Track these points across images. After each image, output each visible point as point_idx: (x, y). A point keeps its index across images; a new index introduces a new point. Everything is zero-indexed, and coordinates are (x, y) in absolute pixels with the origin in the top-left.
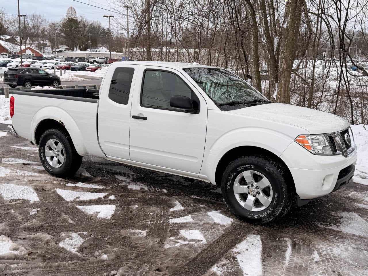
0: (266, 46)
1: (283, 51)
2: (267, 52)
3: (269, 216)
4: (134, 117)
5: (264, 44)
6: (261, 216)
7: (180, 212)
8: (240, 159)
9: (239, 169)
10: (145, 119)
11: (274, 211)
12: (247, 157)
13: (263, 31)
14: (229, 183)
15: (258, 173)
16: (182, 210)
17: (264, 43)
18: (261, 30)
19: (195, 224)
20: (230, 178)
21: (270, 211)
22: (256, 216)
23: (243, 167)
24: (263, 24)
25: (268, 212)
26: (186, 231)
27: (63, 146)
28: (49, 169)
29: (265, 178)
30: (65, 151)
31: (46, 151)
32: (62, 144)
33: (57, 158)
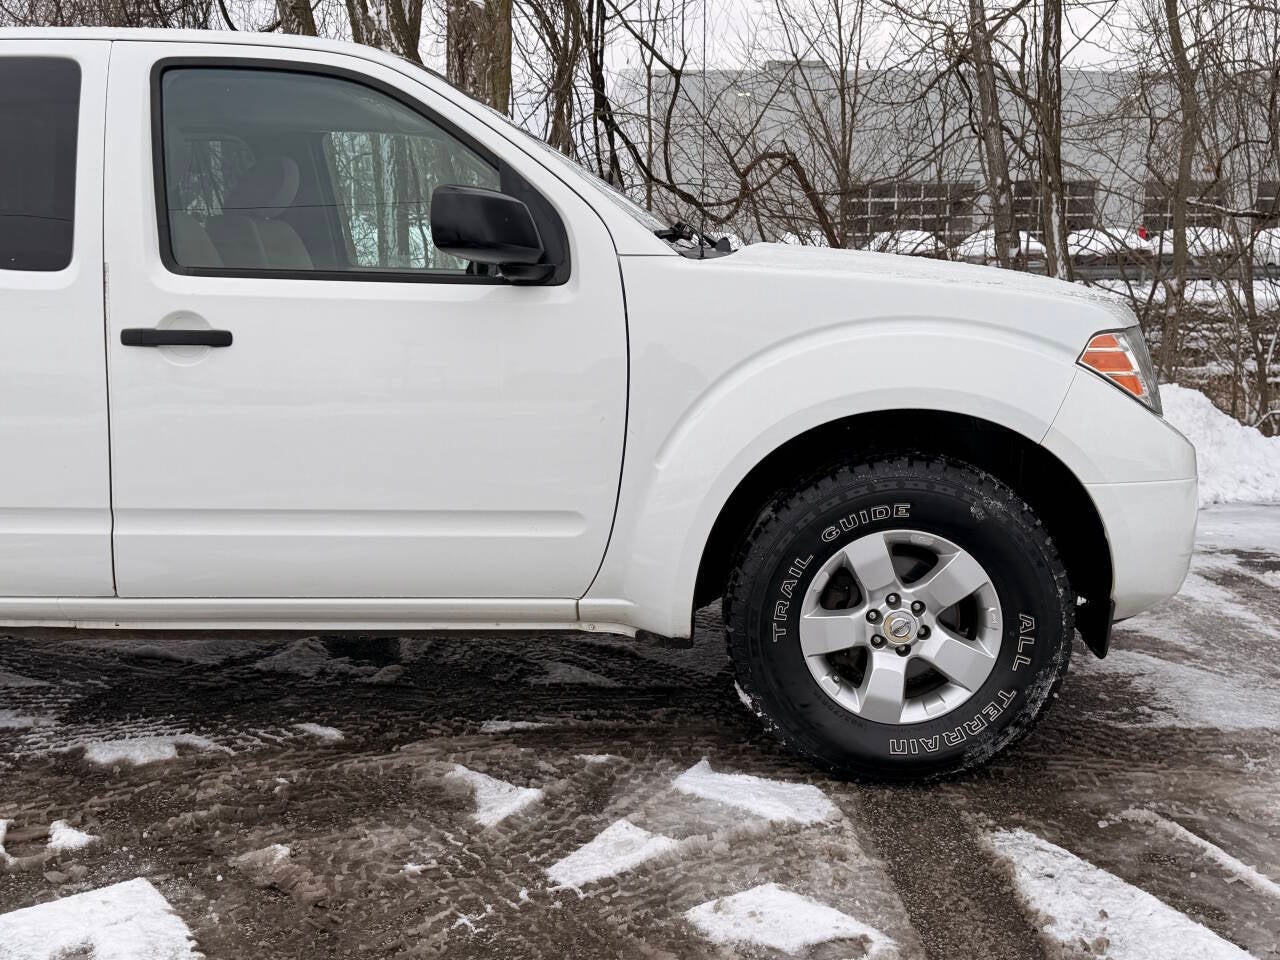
3: (998, 728)
4: (132, 338)
6: (955, 738)
7: (544, 817)
8: (827, 484)
9: (831, 533)
10: (222, 339)
11: (1020, 704)
12: (865, 467)
14: (780, 610)
15: (922, 538)
16: (534, 808)
19: (695, 854)
20: (787, 587)
21: (1000, 702)
22: (932, 745)
23: (849, 523)
25: (993, 712)
26: (717, 909)
29: (959, 555)
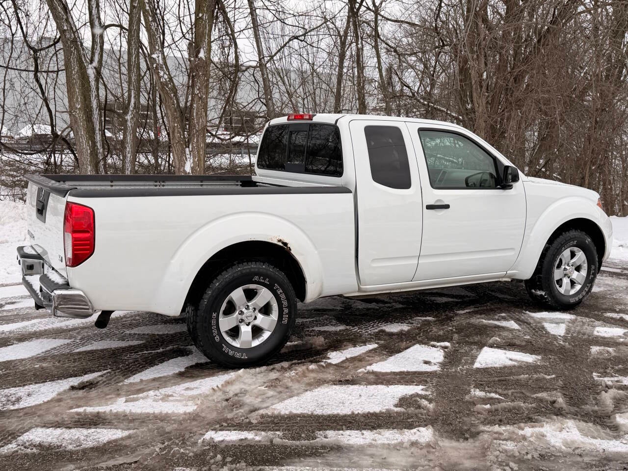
0: (170, 86)
1: (202, 97)
2: (172, 95)
3: (587, 293)
4: (429, 207)
5: (166, 81)
6: (580, 296)
9: (563, 249)
10: (447, 207)
11: (591, 287)
12: (567, 232)
13: (160, 58)
15: (575, 249)
17: (166, 79)
18: (158, 57)
21: (588, 287)
22: (577, 299)
23: (567, 246)
24: (159, 47)
27: (281, 293)
28: (238, 355)
29: (582, 252)
30: (285, 303)
31: (221, 319)
32: (278, 289)
33: (250, 327)
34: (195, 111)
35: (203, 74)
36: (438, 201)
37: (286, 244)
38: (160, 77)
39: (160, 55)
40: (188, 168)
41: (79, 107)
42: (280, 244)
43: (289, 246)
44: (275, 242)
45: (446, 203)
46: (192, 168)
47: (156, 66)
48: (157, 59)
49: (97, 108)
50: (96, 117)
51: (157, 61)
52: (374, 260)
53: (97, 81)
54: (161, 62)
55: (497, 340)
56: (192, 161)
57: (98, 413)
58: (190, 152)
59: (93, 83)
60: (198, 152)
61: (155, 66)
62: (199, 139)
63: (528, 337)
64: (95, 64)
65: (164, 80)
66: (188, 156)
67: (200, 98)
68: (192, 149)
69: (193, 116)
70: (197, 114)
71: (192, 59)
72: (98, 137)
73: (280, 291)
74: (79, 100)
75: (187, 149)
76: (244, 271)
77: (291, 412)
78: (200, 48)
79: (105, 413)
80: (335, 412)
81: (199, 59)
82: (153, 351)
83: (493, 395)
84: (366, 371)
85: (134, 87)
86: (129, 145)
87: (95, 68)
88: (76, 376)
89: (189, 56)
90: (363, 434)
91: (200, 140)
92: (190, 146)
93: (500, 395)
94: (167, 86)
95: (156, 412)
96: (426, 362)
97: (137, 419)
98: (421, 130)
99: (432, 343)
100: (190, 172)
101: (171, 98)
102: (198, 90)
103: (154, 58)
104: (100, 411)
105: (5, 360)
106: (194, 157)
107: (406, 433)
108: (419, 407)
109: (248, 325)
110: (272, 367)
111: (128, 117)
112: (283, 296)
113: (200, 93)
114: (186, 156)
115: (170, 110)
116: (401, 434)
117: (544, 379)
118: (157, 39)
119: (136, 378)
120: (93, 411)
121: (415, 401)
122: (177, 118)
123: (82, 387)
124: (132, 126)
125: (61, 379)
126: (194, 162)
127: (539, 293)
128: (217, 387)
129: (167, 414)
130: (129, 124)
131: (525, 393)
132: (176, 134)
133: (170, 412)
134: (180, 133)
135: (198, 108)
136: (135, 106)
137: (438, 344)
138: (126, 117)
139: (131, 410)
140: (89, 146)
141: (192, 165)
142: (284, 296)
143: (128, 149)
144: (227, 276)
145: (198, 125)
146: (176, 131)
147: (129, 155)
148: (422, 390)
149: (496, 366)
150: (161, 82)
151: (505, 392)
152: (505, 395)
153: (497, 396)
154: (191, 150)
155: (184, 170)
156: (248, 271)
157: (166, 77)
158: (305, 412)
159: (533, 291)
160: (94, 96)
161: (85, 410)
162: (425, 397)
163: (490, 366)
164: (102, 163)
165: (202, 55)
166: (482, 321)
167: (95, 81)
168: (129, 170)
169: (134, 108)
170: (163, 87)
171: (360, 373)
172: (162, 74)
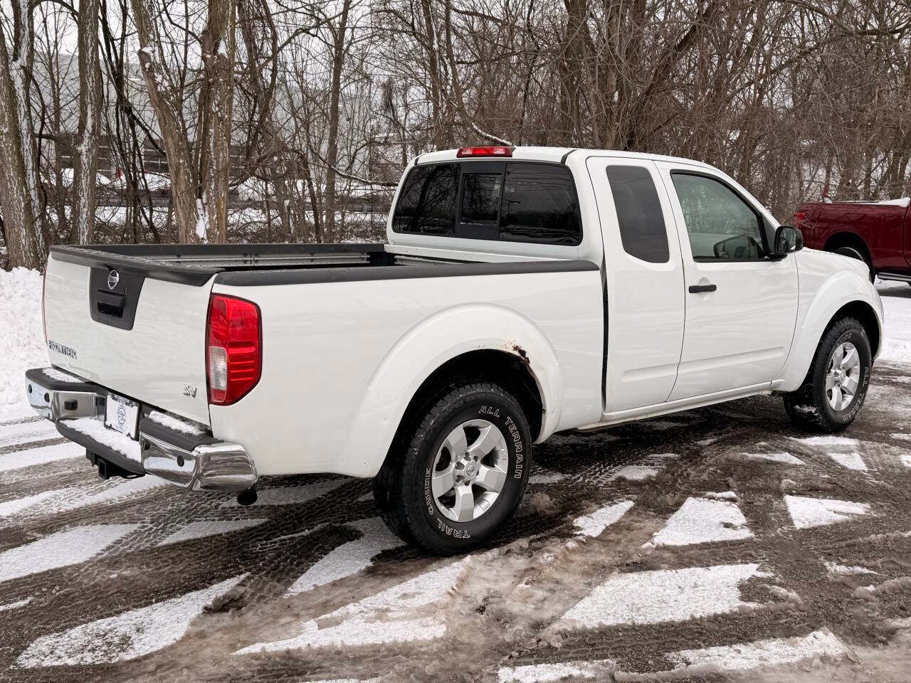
0: (172, 98)
1: (223, 117)
2: (176, 113)
4: (694, 290)
6: (853, 412)
10: (712, 288)
15: (848, 345)
21: (861, 398)
22: (850, 416)
24: (154, 36)
25: (860, 401)
27: (514, 431)
28: (458, 534)
29: (854, 350)
30: (519, 446)
31: (434, 478)
32: (510, 424)
33: (470, 486)
34: (212, 140)
35: (224, 81)
36: (703, 279)
37: (523, 353)
38: (156, 85)
39: (157, 48)
40: (201, 230)
41: (6, 131)
42: (517, 353)
43: (527, 356)
44: (510, 350)
45: (712, 283)
46: (208, 232)
47: (150, 67)
48: (151, 54)
49: (28, 133)
50: (26, 147)
51: (152, 58)
52: (627, 372)
53: (27, 88)
54: (158, 60)
55: (791, 484)
56: (207, 219)
57: (288, 652)
58: (203, 204)
59: (20, 93)
60: (218, 206)
61: (147, 65)
62: (219, 185)
63: (826, 476)
64: (23, 60)
65: (163, 89)
66: (200, 212)
67: (221, 119)
68: (207, 199)
69: (209, 148)
70: (215, 145)
71: (209, 56)
72: (32, 182)
73: (513, 428)
74: (6, 119)
75: (199, 201)
76: (468, 400)
77: (600, 624)
78: (221, 39)
79: (299, 650)
80: (668, 618)
81: (219, 57)
82: (296, 535)
83: (858, 569)
84: (654, 546)
85: (91, 100)
86: (85, 195)
87: (23, 67)
88: (196, 589)
89: (203, 52)
90: (739, 652)
91: (221, 187)
92: (204, 196)
93: (868, 568)
94: (168, 99)
95: (387, 641)
96: (727, 526)
97: (365, 657)
98: (674, 172)
99: (709, 493)
100: (205, 237)
101: (174, 119)
102: (218, 105)
103: (146, 54)
104: (291, 647)
105: (45, 569)
106: (211, 213)
107: (801, 643)
108: (776, 598)
109: (467, 484)
110: (505, 549)
111: (83, 148)
112: (516, 436)
113: (220, 111)
114: (196, 212)
115: (173, 138)
116: (793, 645)
117: (902, 537)
118: (151, 23)
119: (305, 583)
120: (277, 649)
121: (762, 588)
122: (183, 150)
123: (222, 606)
124: (88, 163)
125: (175, 597)
126: (211, 221)
127: (806, 409)
128: (453, 589)
129: (406, 643)
130: (84, 159)
131: (899, 562)
132: (181, 177)
133: (410, 639)
134: (188, 174)
135: (216, 134)
136: (94, 130)
137: (719, 495)
138: (79, 149)
139: (342, 642)
140: (22, 195)
141: (208, 226)
142: (519, 436)
143: (83, 200)
144: (444, 406)
145: (218, 162)
146: (182, 171)
147: (86, 210)
148: (758, 570)
149: (824, 523)
150: (158, 93)
151: (872, 563)
152: (874, 568)
153: (866, 571)
154: (205, 201)
155: (195, 234)
156: (473, 397)
157: (166, 83)
158: (621, 621)
159: (798, 407)
160: (23, 114)
161: (264, 648)
162: (770, 581)
163: (816, 524)
164: (38, 223)
165: (222, 50)
166: (746, 456)
167: (24, 88)
168: (86, 233)
169: (92, 134)
170: (161, 101)
171: (646, 549)
172: (159, 78)
